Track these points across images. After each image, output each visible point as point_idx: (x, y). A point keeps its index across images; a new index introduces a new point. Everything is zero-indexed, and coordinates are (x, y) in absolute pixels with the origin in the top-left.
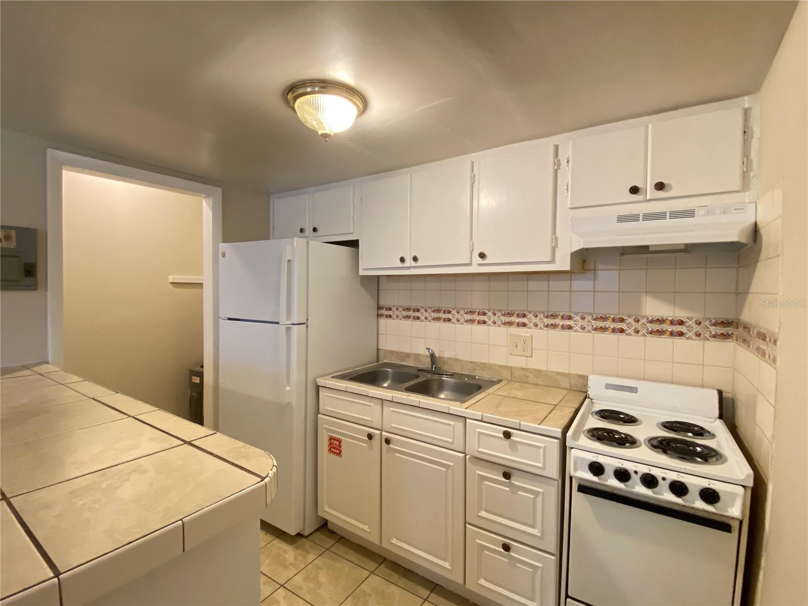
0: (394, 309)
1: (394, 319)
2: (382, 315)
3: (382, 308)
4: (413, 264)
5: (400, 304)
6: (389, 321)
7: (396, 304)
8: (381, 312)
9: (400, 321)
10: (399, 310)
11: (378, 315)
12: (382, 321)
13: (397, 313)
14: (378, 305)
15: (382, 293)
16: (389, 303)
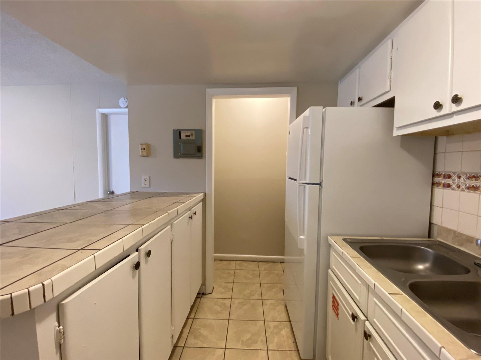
0: (454, 177)
1: (453, 189)
2: (438, 184)
3: (439, 175)
4: (455, 108)
5: (463, 171)
6: (447, 191)
7: (458, 170)
8: (437, 180)
9: (462, 193)
10: (462, 178)
11: (433, 184)
12: (438, 191)
13: (458, 181)
14: (434, 171)
15: (440, 157)
16: (449, 169)
